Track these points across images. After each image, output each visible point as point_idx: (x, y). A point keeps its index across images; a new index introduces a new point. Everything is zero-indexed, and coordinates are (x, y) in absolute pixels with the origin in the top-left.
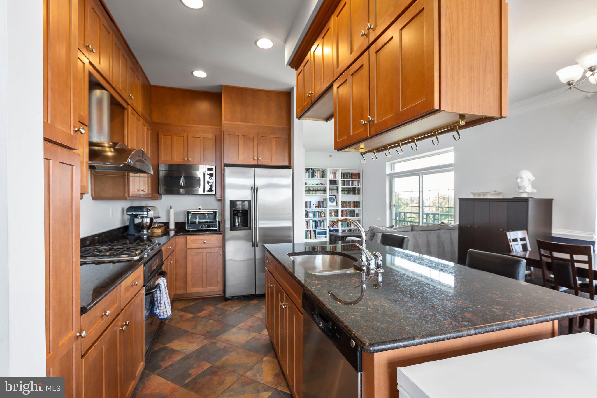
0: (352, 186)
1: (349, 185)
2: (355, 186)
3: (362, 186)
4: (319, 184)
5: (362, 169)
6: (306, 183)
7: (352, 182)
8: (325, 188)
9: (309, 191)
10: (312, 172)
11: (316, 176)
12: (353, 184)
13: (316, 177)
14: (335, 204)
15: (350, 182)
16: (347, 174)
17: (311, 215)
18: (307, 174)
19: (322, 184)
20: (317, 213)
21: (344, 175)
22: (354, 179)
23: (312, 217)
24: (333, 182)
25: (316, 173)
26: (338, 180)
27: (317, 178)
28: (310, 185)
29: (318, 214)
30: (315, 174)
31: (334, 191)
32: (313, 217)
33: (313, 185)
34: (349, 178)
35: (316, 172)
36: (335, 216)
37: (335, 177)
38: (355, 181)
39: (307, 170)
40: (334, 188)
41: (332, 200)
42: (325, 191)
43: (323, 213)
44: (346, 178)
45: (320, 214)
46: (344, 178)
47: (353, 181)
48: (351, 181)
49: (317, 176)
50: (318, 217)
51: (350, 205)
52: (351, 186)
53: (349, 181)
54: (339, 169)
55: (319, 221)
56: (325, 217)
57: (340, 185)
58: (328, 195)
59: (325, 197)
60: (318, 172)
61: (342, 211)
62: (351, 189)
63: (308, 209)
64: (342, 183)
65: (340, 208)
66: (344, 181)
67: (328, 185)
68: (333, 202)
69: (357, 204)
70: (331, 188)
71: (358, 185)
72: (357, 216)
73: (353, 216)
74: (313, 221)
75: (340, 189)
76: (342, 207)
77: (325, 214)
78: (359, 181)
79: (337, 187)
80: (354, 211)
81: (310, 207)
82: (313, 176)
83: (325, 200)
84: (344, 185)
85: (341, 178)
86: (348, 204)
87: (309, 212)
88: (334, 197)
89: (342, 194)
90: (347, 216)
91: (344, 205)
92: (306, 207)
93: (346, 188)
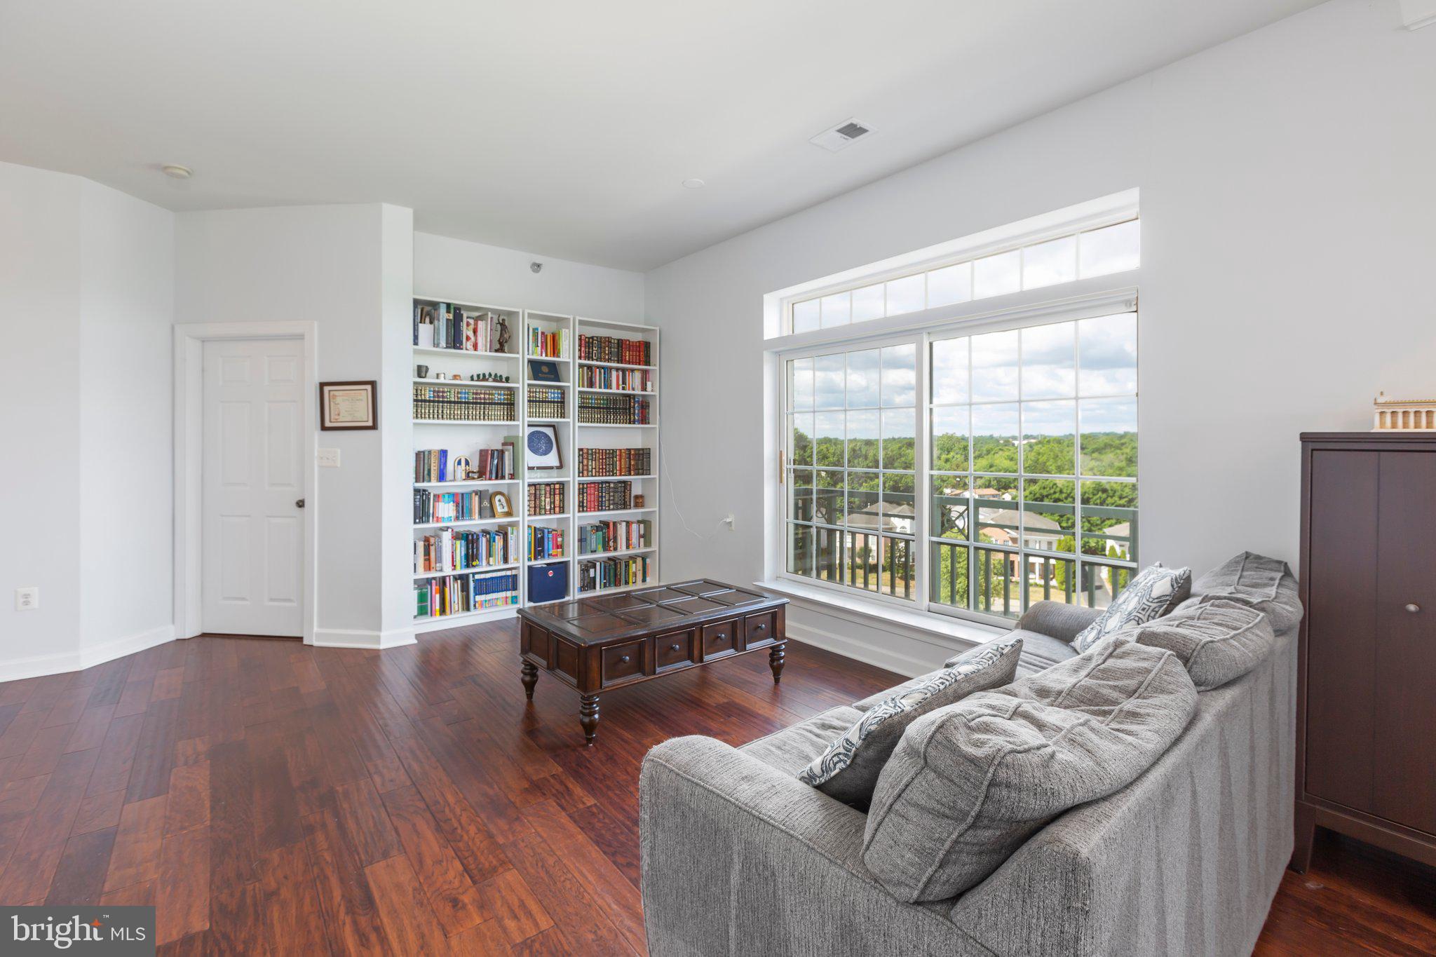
0: (621, 391)
1: (608, 386)
2: (633, 389)
3: (656, 393)
4: (482, 378)
5: (658, 328)
6: (419, 367)
7: (621, 373)
8: (512, 392)
9: (434, 402)
10: (448, 320)
11: (468, 338)
12: (624, 383)
13: (469, 345)
14: (551, 459)
15: (614, 373)
16: (604, 342)
17: (446, 510)
18: (425, 329)
19: (498, 378)
20: (476, 499)
21: (589, 346)
22: (629, 363)
23: (449, 519)
24: (545, 369)
25: (472, 327)
26: (567, 364)
27: (475, 347)
28: (442, 380)
29: (480, 503)
30: (467, 331)
31: (549, 410)
32: (457, 518)
33: (455, 377)
34: (609, 360)
35: (468, 324)
36: (552, 511)
37: (555, 352)
38: (633, 370)
39: (425, 310)
40: (550, 396)
41: (539, 442)
42: (510, 406)
43: (503, 500)
44: (599, 359)
45: (486, 504)
46: (589, 357)
47: (624, 370)
48: (617, 369)
49: (473, 339)
50: (481, 516)
51: (614, 465)
52: (618, 388)
53: (611, 368)
54: (571, 317)
55: (486, 532)
56: (509, 514)
57: (573, 385)
58: (522, 425)
59: (513, 433)
60: (481, 324)
61: (583, 489)
62: (615, 401)
63: (433, 486)
64: (581, 378)
65: (572, 478)
66: (590, 368)
67: (523, 383)
68: (546, 452)
69: (639, 460)
70: (540, 396)
71: (644, 388)
72: (637, 506)
73: (625, 505)
74: (457, 536)
75: (573, 402)
76: (581, 473)
77: (509, 501)
78: (645, 374)
79: (563, 392)
80: (626, 485)
81: (442, 477)
82: (455, 341)
83: (511, 443)
84: (591, 384)
85: (580, 358)
86: (605, 459)
87: (437, 497)
88: (549, 432)
89: (581, 419)
90: (600, 507)
91: (591, 464)
92: (422, 474)
93: (599, 397)
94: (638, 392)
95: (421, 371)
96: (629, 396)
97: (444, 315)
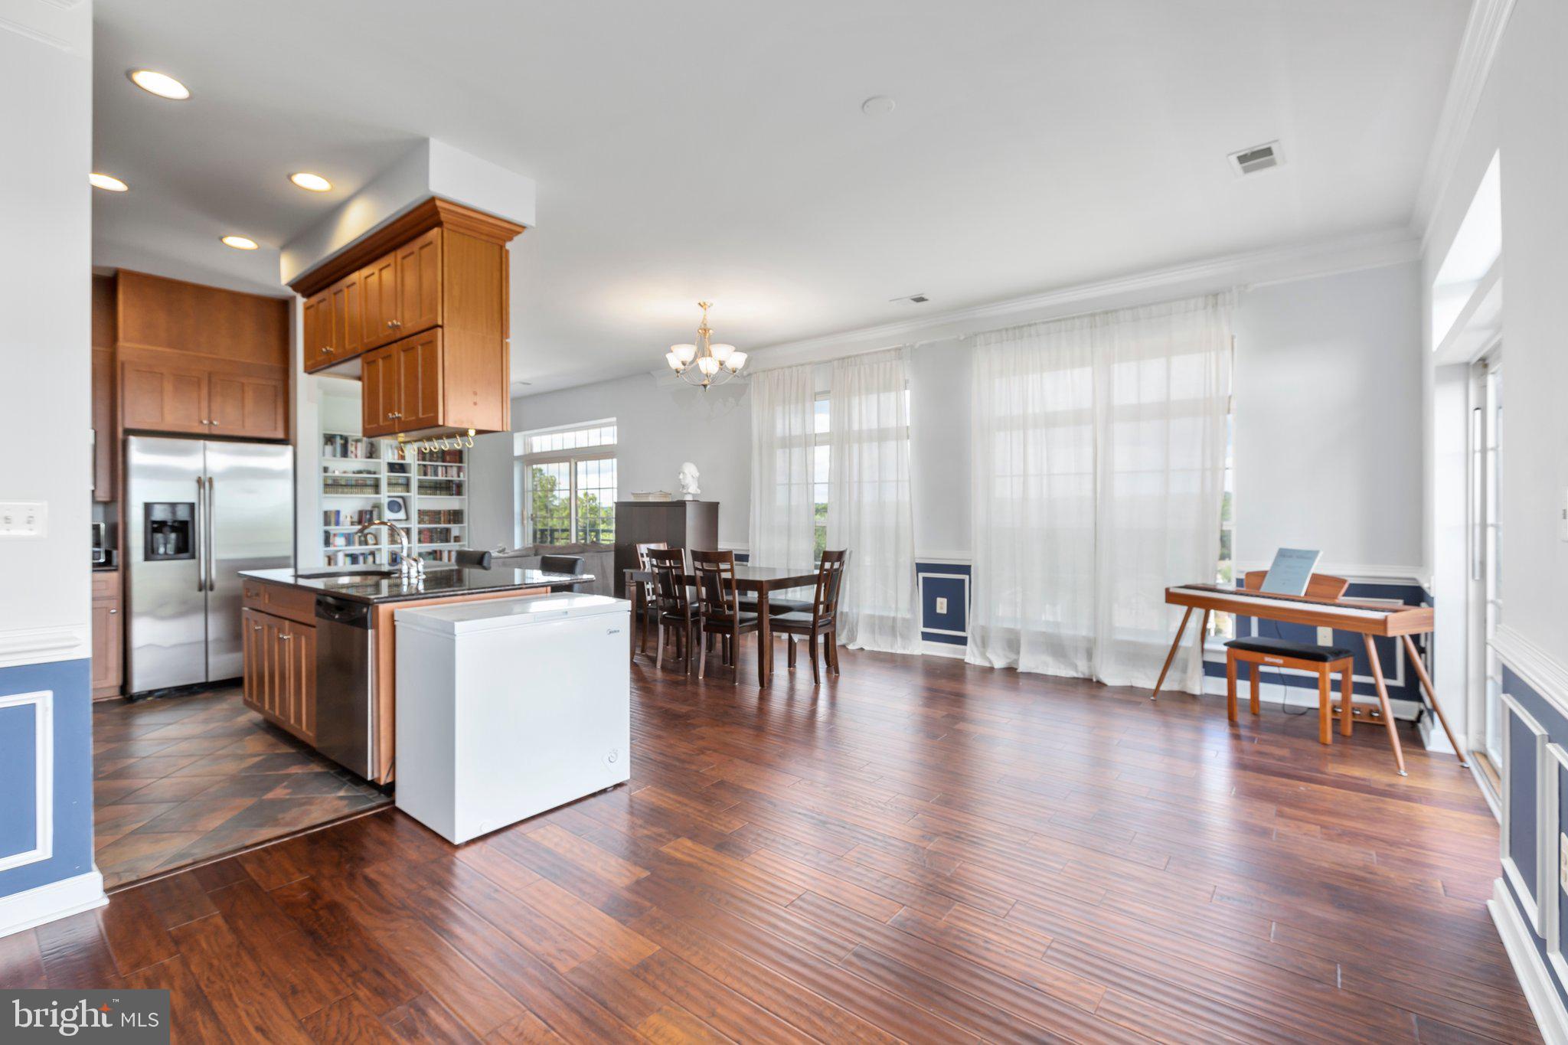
0: (444, 478)
1: (436, 474)
2: (452, 477)
3: (466, 479)
4: (360, 472)
7: (444, 468)
8: (377, 480)
9: (333, 485)
10: (341, 444)
11: (352, 452)
12: (446, 472)
13: (353, 456)
14: (401, 515)
15: (440, 469)
17: (340, 541)
18: (329, 448)
19: (369, 472)
20: (357, 536)
21: (423, 454)
22: (449, 462)
23: (341, 546)
24: (397, 467)
25: (354, 446)
26: (410, 464)
27: (356, 456)
28: (337, 474)
29: (359, 538)
30: (351, 448)
31: (400, 489)
32: (346, 546)
33: (345, 472)
34: (436, 461)
35: (352, 445)
37: (403, 458)
38: (451, 466)
39: (329, 439)
40: (400, 481)
41: (394, 506)
42: (376, 487)
43: (373, 537)
44: (430, 461)
45: (363, 539)
46: (424, 460)
47: (446, 467)
48: (442, 466)
49: (354, 452)
50: (360, 545)
51: (440, 518)
52: (442, 476)
53: (437, 466)
55: (363, 554)
56: (376, 544)
57: (414, 476)
58: (385, 496)
59: (378, 501)
60: (359, 444)
61: (420, 532)
62: (440, 484)
63: (332, 528)
64: (419, 471)
65: (414, 526)
66: (425, 466)
67: (384, 475)
68: (399, 510)
69: (456, 516)
70: (394, 481)
71: (459, 476)
72: (455, 541)
73: (447, 541)
74: (347, 555)
75: (414, 485)
76: (419, 523)
77: (376, 538)
78: (460, 469)
79: (408, 479)
80: (448, 530)
81: (337, 523)
82: (345, 453)
83: (377, 506)
84: (425, 474)
85: (418, 460)
86: (435, 516)
87: (335, 535)
88: (400, 501)
89: (419, 493)
90: (431, 541)
91: (426, 518)
92: (327, 523)
93: (430, 481)
94: (455, 478)
95: (326, 470)
96: (450, 481)
97: (339, 442)
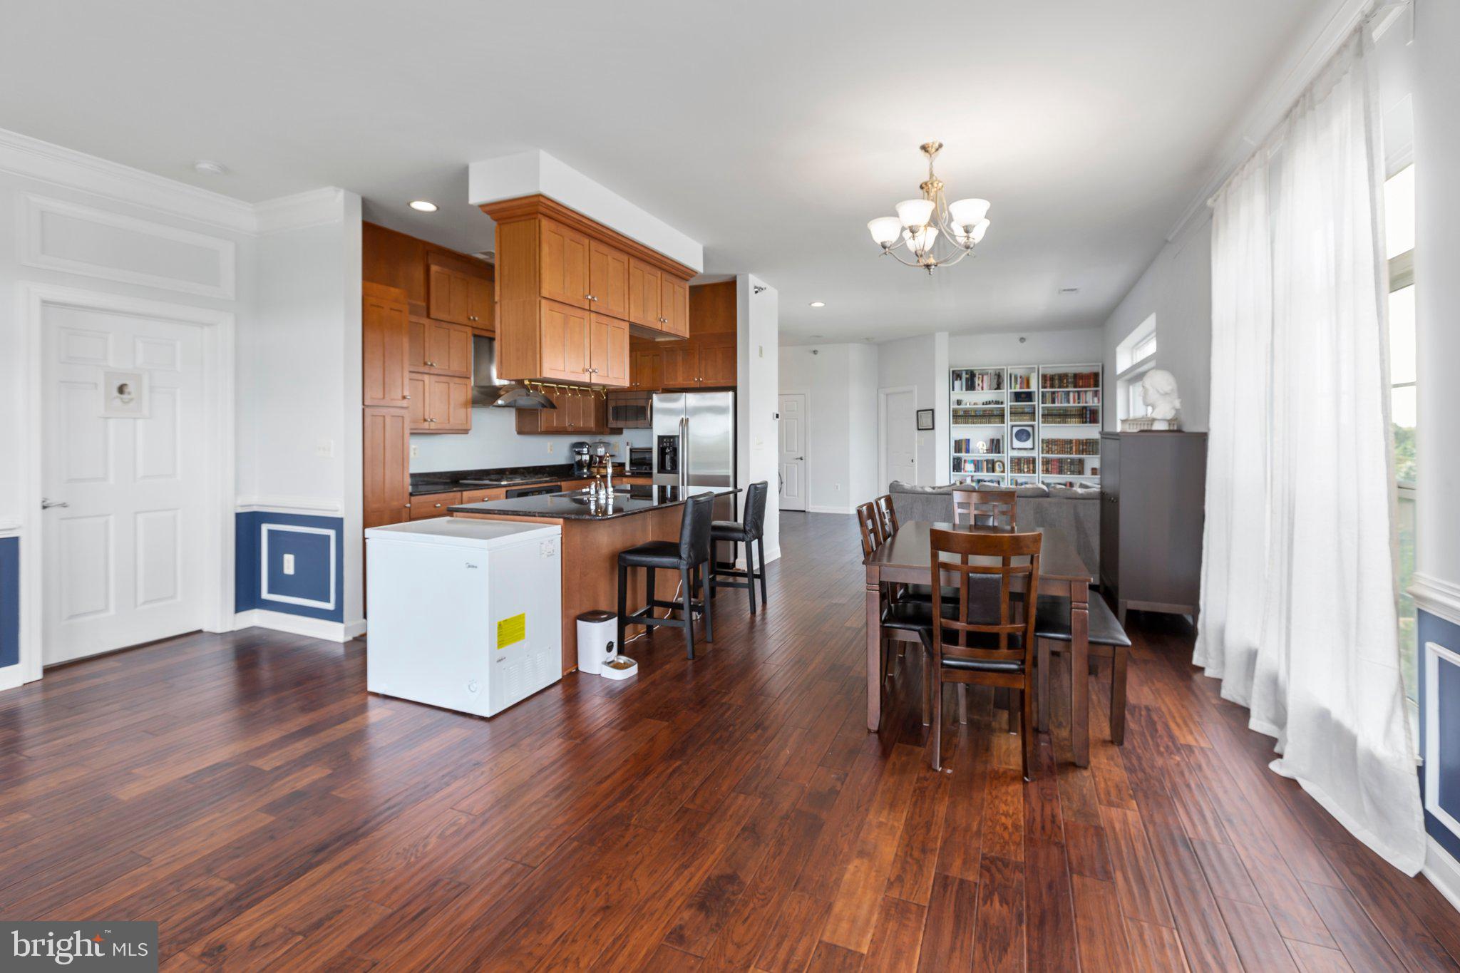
0: (1077, 405)
1: (1068, 402)
2: (1086, 402)
3: (1100, 404)
4: (989, 403)
6: (958, 401)
7: (1076, 394)
8: (1003, 410)
9: (961, 416)
10: (966, 378)
11: (979, 385)
12: (1079, 398)
13: (980, 388)
14: (1028, 444)
15: (1071, 395)
16: (1052, 378)
17: (969, 467)
18: (957, 383)
19: (997, 403)
20: (985, 463)
21: (1048, 380)
22: (1082, 387)
23: (971, 472)
24: (1023, 396)
25: (981, 379)
26: (1034, 392)
27: (982, 389)
28: (968, 406)
29: (987, 465)
30: (977, 381)
31: (1026, 417)
32: (975, 472)
33: (975, 404)
34: (1067, 387)
35: (979, 378)
36: (1028, 472)
37: (1028, 387)
38: (1086, 392)
39: (956, 375)
40: (1026, 410)
41: (1023, 435)
42: (1001, 416)
43: (1000, 464)
44: (1060, 387)
45: (990, 466)
46: (1044, 387)
47: (1079, 392)
48: (1074, 392)
49: (981, 384)
50: (987, 471)
51: (1071, 448)
52: (1074, 402)
53: (1069, 392)
56: (1001, 471)
57: (1040, 404)
58: (1008, 425)
59: (1003, 430)
60: (985, 378)
61: (1046, 461)
62: (1072, 411)
63: (963, 455)
64: (1045, 398)
65: (1039, 455)
66: (1052, 393)
67: (1008, 405)
68: (1026, 440)
69: (1091, 447)
70: (1019, 410)
71: (1094, 401)
73: (1081, 472)
75: (1040, 414)
76: (1045, 452)
77: (1003, 465)
78: (1095, 394)
79: (1033, 407)
80: (1081, 462)
81: (968, 451)
82: (971, 387)
83: (1003, 435)
84: (1053, 401)
86: (1063, 446)
87: (964, 461)
88: (1027, 429)
89: (1045, 422)
90: (1061, 472)
91: (1054, 448)
92: (958, 449)
93: (1060, 408)
94: (1090, 404)
96: (1085, 408)
97: (965, 376)
